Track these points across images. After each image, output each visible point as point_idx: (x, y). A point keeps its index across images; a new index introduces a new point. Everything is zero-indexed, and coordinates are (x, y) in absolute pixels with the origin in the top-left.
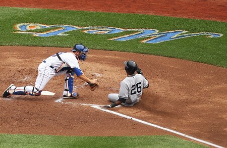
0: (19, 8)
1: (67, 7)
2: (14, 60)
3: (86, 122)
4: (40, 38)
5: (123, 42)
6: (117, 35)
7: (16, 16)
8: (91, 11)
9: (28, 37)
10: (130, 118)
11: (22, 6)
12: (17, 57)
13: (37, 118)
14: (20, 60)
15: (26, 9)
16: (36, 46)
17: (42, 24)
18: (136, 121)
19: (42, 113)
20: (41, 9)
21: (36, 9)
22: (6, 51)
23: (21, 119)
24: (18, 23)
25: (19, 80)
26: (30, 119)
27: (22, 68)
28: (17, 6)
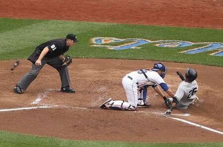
0: (95, 23)
1: (139, 22)
2: (89, 72)
3: (157, 129)
4: (114, 51)
5: (192, 55)
6: (187, 48)
7: (92, 30)
8: (163, 26)
9: (103, 50)
10: (199, 126)
11: (97, 21)
12: (93, 69)
13: (111, 126)
14: (96, 72)
15: (101, 24)
16: (111, 58)
17: (116, 38)
18: (204, 129)
19: (116, 121)
20: (115, 24)
21: (111, 24)
22: (82, 63)
23: (96, 127)
24: (93, 37)
25: (94, 90)
26: (105, 127)
27: (97, 79)
28: (93, 21)
